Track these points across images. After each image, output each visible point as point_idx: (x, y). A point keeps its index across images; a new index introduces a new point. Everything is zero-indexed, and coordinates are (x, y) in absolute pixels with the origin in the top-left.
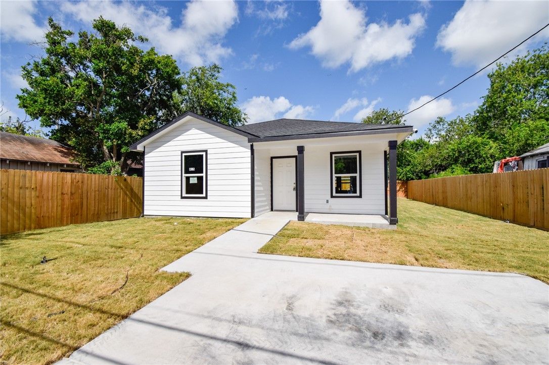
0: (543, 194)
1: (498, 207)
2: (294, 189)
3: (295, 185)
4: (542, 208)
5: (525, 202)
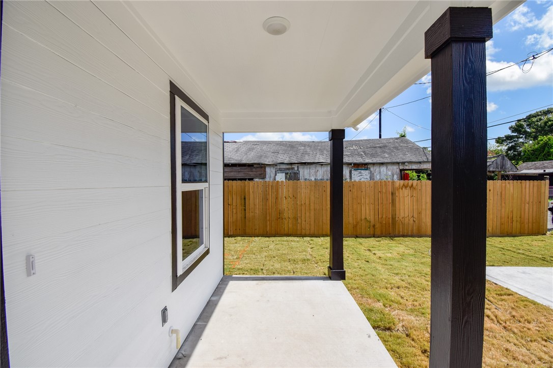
0: (245, 204)
4: (243, 217)
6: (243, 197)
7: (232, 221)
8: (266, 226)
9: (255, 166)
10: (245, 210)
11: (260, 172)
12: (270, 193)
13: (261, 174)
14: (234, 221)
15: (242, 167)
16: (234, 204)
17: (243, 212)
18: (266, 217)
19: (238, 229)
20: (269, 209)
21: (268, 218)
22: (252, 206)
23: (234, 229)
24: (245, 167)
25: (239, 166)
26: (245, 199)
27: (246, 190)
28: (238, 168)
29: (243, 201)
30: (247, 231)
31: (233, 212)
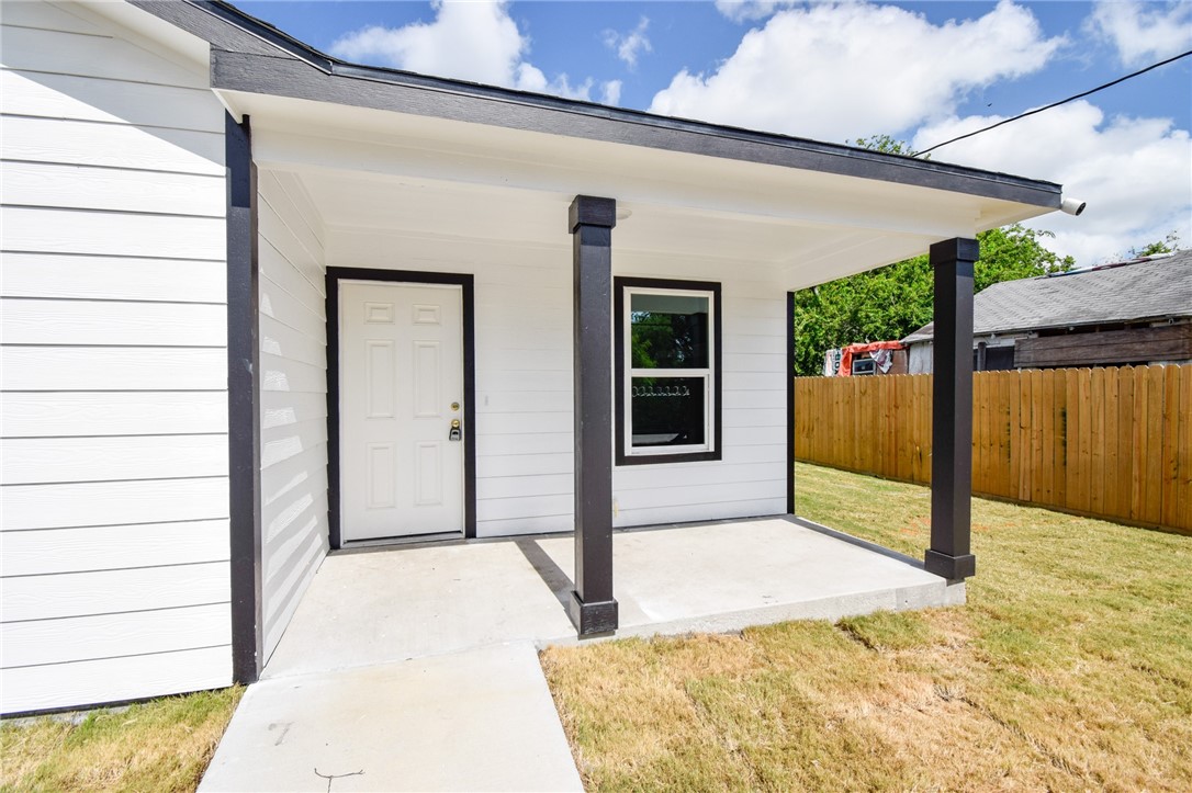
0: (1065, 430)
1: (900, 453)
2: (454, 431)
3: (460, 414)
4: (1059, 460)
5: (997, 446)
6: (1059, 411)
7: (1028, 467)
8: (1130, 497)
9: (1155, 325)
10: (1065, 444)
11: (1172, 343)
12: (1144, 403)
13: (1177, 348)
14: (1034, 467)
15: (1111, 333)
16: (1035, 427)
17: (1059, 449)
18: (1129, 469)
19: (1044, 490)
20: (1139, 448)
21: (1135, 472)
22: (1084, 433)
23: (1034, 489)
24: (1121, 333)
25: (1101, 331)
26: (1064, 415)
27: (1069, 393)
28: (1099, 337)
29: (1059, 420)
30: (1070, 498)
31: (1031, 445)
